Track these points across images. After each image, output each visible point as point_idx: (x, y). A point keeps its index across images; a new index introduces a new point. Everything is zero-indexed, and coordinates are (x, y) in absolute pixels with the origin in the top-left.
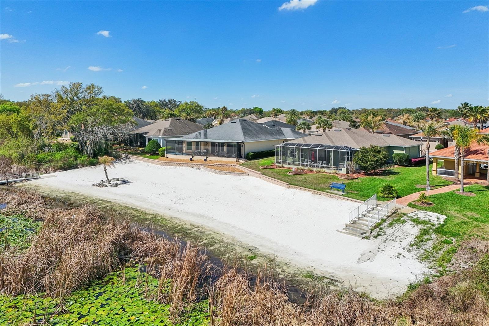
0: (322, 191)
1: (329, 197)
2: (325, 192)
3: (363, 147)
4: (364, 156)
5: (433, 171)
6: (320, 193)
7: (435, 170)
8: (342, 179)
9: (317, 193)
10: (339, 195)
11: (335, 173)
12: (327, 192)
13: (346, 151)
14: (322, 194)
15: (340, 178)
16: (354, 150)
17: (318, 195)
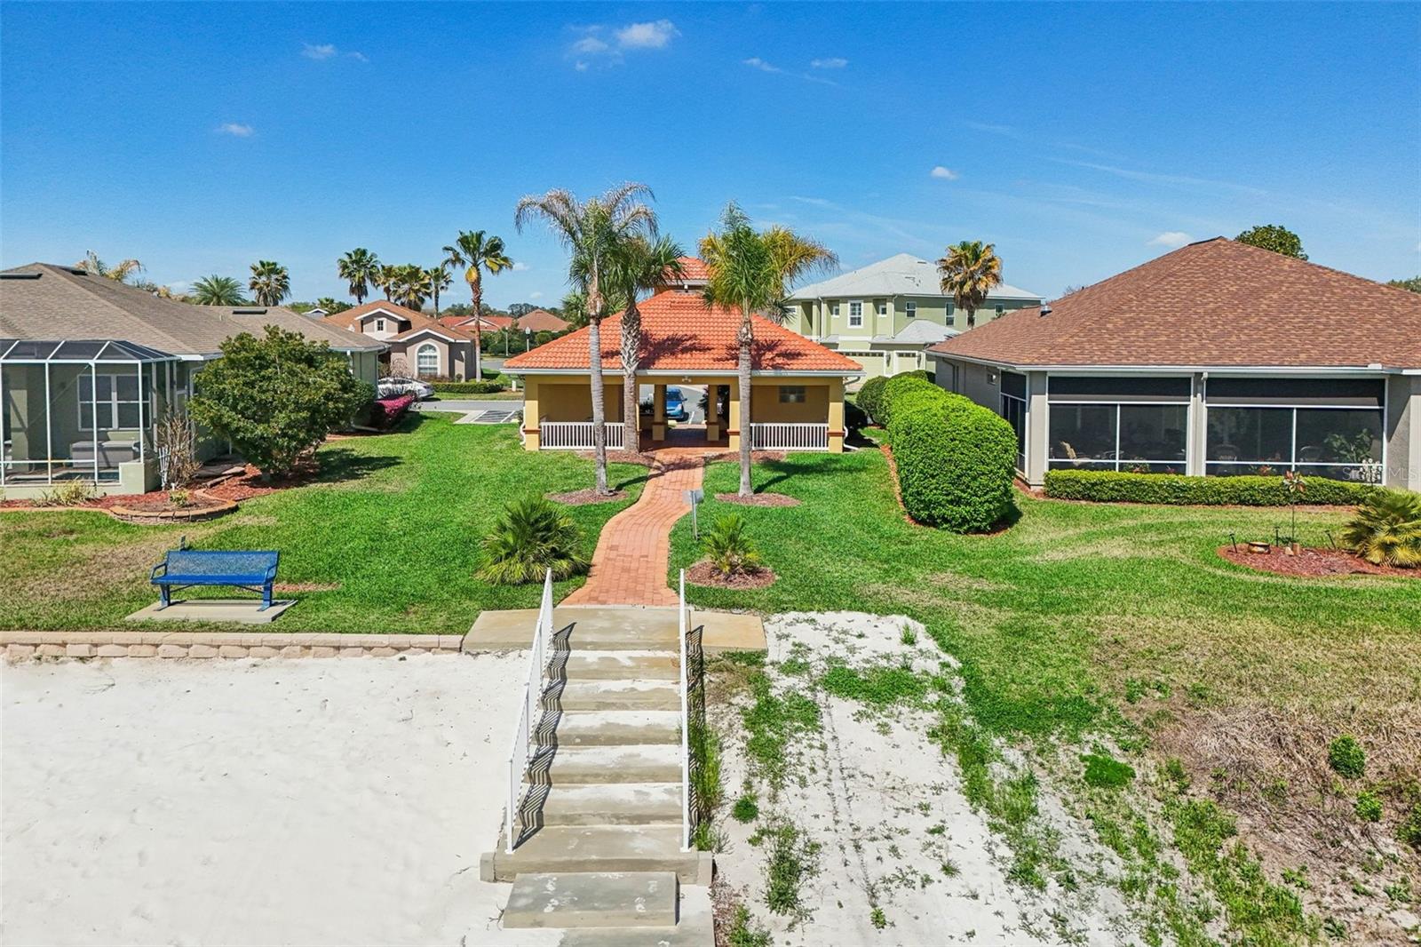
0: (102, 628)
1: (179, 659)
2: (127, 628)
3: (241, 337)
4: (252, 384)
5: (527, 432)
6: (83, 650)
7: (537, 428)
8: (152, 522)
9: (55, 650)
10: (255, 629)
11: (78, 495)
12: (144, 627)
13: (139, 362)
14: (101, 651)
15: (136, 521)
16: (171, 362)
17: (74, 666)
